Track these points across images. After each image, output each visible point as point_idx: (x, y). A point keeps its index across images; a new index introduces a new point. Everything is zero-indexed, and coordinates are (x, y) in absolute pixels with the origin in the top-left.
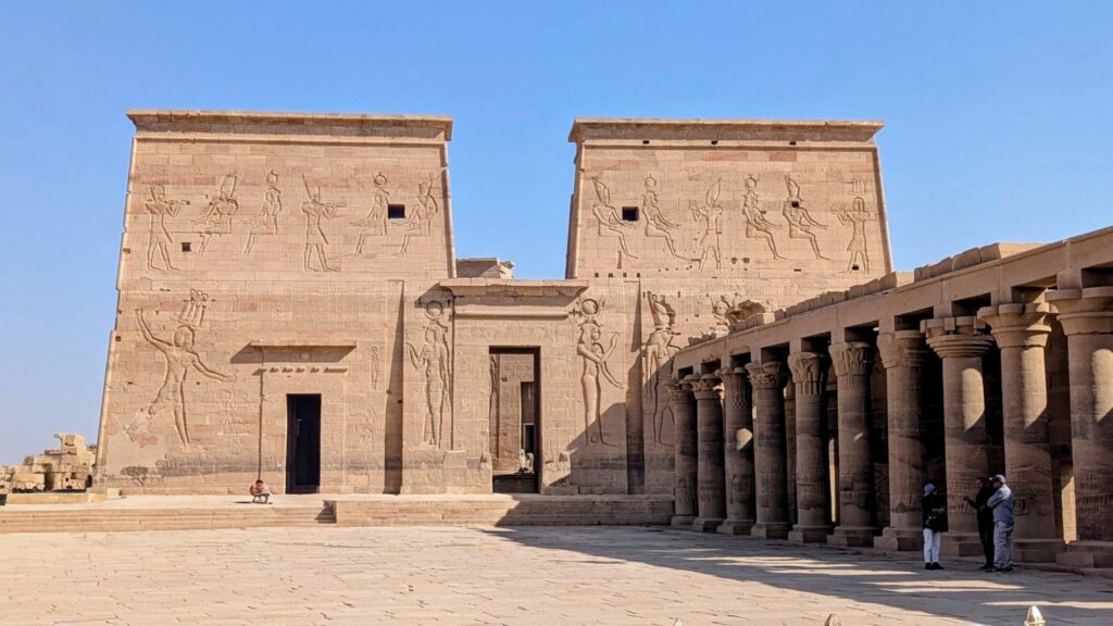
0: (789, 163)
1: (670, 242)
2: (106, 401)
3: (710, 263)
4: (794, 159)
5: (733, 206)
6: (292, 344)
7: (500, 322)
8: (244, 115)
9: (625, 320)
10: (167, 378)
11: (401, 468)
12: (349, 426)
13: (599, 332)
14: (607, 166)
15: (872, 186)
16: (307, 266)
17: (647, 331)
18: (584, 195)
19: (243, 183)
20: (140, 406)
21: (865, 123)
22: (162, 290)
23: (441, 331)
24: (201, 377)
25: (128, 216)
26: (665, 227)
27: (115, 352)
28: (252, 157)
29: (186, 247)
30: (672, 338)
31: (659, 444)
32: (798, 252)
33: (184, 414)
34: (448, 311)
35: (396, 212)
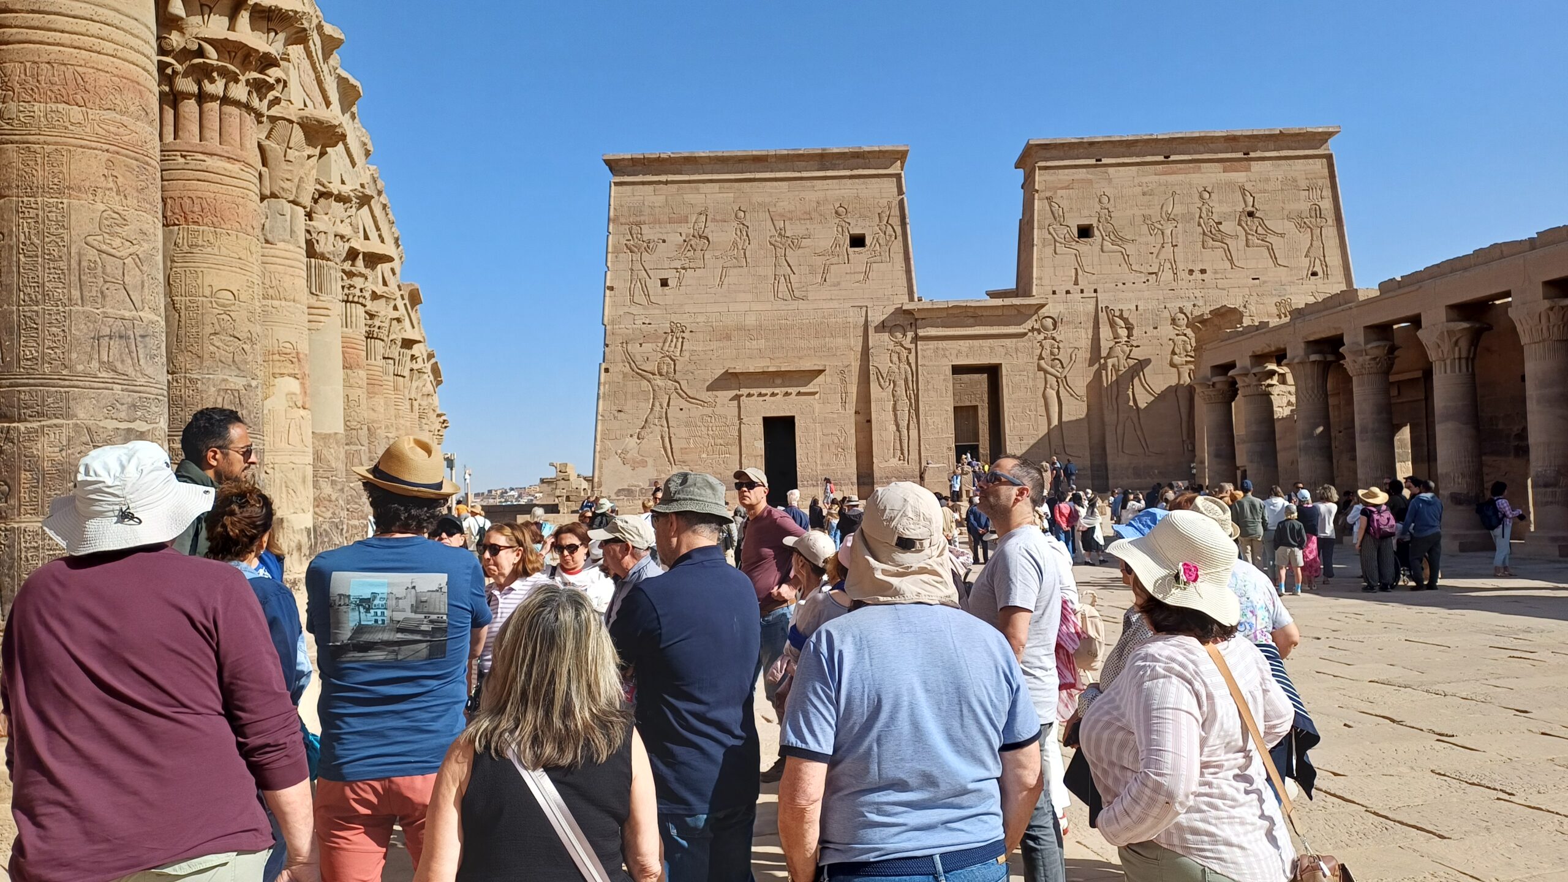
0: (1244, 174)
1: (1126, 257)
2: (599, 428)
3: (1167, 275)
4: (1248, 169)
5: (1187, 218)
6: (766, 370)
7: (961, 342)
8: (711, 155)
9: (1084, 336)
10: (653, 405)
11: (873, 484)
12: (822, 445)
13: (1058, 348)
14: (1060, 186)
15: (1328, 193)
16: (776, 295)
17: (1105, 345)
18: (1039, 215)
19: (714, 220)
20: (630, 432)
21: (1320, 130)
22: (644, 323)
23: (905, 353)
24: (683, 404)
25: (609, 255)
26: (1120, 243)
27: (605, 383)
28: (721, 195)
29: (664, 283)
30: (1131, 351)
31: (1121, 453)
32: (1256, 260)
33: (670, 438)
34: (910, 335)
35: (858, 241)
